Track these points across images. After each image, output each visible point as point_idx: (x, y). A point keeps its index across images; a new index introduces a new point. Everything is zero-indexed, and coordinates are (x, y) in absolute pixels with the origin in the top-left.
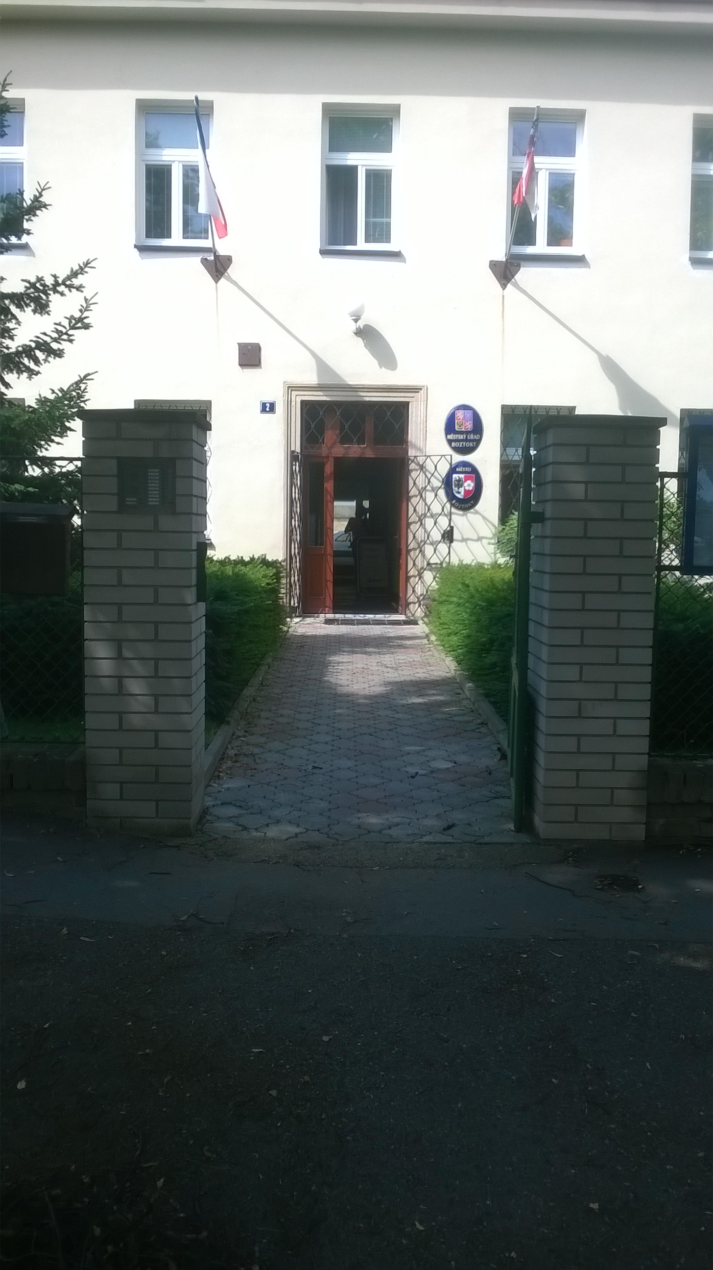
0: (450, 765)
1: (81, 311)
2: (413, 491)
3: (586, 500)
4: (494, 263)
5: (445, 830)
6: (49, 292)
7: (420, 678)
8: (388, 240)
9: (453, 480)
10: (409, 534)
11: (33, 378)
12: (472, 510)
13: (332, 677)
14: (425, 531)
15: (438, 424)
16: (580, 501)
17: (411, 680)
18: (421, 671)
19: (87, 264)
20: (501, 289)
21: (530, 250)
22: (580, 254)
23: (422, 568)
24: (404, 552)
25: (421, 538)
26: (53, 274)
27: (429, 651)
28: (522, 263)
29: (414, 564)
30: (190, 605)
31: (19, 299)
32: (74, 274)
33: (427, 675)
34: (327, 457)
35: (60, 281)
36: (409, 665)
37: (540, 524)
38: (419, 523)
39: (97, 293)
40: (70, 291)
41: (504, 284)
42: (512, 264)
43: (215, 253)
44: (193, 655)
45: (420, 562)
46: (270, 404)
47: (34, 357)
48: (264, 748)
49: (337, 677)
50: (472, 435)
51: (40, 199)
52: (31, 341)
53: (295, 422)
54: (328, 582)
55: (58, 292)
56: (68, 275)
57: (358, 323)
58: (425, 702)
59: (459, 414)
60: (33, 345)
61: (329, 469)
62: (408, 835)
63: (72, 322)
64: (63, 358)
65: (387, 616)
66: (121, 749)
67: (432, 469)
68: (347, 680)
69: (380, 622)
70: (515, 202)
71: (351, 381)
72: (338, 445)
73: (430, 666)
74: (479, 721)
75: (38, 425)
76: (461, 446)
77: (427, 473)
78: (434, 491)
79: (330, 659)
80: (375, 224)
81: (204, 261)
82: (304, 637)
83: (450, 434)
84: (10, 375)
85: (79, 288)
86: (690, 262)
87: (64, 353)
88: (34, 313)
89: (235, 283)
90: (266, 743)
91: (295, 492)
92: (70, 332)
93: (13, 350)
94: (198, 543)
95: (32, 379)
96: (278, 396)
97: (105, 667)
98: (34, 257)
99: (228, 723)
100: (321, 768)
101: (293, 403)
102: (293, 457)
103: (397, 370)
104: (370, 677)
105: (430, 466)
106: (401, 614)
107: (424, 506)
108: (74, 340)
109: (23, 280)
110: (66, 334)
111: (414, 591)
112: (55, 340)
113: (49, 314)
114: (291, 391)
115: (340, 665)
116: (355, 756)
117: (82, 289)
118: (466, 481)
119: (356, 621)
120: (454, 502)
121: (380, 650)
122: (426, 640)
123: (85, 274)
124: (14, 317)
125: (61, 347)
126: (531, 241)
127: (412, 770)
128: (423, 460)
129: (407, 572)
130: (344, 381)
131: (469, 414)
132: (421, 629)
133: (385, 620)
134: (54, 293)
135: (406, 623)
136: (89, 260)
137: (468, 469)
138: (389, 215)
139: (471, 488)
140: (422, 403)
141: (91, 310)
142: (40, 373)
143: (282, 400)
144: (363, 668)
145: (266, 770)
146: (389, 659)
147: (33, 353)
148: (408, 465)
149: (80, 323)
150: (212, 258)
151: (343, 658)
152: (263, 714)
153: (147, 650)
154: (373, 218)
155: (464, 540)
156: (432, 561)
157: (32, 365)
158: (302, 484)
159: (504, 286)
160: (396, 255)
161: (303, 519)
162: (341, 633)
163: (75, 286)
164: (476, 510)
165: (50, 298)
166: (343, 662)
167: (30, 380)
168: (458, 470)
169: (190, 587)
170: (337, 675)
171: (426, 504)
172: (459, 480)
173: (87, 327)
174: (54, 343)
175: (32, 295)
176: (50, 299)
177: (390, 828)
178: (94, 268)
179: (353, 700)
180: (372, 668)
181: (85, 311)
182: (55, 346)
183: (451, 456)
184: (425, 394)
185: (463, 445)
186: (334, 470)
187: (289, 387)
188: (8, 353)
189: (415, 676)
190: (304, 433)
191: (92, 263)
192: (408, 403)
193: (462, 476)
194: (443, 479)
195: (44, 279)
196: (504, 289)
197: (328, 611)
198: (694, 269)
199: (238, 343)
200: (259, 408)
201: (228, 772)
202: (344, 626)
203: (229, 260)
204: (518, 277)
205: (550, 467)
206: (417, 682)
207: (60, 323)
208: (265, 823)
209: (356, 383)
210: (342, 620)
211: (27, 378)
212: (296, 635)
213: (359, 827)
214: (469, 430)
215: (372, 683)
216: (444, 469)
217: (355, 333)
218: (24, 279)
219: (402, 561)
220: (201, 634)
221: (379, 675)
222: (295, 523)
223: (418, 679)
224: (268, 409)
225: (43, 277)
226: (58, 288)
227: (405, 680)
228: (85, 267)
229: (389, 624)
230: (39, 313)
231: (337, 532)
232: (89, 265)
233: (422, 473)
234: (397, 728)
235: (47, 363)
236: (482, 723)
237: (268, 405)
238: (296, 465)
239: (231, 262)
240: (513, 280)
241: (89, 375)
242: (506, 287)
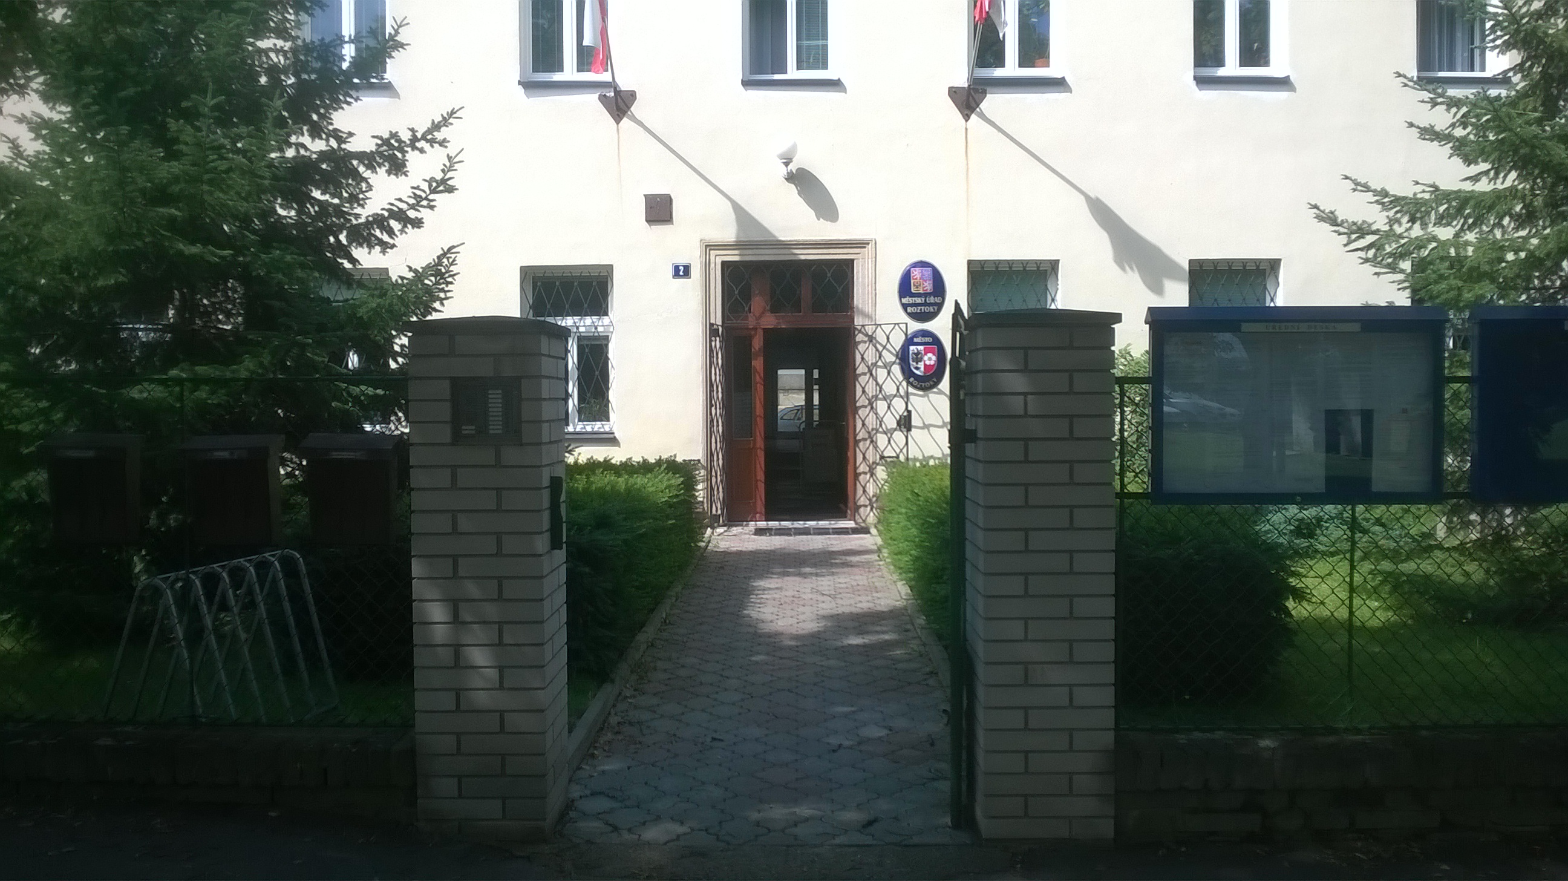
0: (883, 733)
1: (443, 171)
2: (861, 369)
3: (1026, 415)
4: (954, 90)
5: (864, 827)
6: (406, 149)
7: (863, 609)
8: (825, 66)
9: (911, 352)
10: (857, 421)
11: (388, 252)
12: (935, 390)
13: (753, 610)
14: (877, 418)
15: (890, 286)
16: (1020, 416)
17: (851, 613)
18: (864, 598)
19: (452, 114)
20: (964, 121)
21: (998, 73)
22: (1059, 76)
23: (874, 463)
24: (851, 444)
25: (873, 424)
26: (411, 127)
27: (879, 570)
28: (988, 89)
29: (864, 458)
30: (540, 555)
31: (370, 160)
32: (436, 127)
33: (871, 605)
34: (755, 329)
35: (419, 135)
36: (850, 590)
37: (973, 444)
38: (869, 407)
39: (463, 149)
40: (432, 146)
41: (967, 115)
42: (976, 91)
43: (615, 89)
44: (546, 616)
45: (870, 456)
46: (684, 266)
47: (388, 229)
48: (655, 712)
49: (759, 610)
50: (932, 298)
51: (396, 38)
52: (383, 209)
53: (715, 287)
54: (759, 482)
55: (417, 148)
56: (428, 128)
57: (790, 167)
58: (864, 643)
59: (915, 273)
60: (386, 214)
61: (757, 343)
62: (817, 835)
63: (432, 186)
64: (422, 228)
65: (832, 522)
66: (458, 735)
67: (884, 341)
68: (772, 613)
69: (823, 531)
70: (977, 19)
71: (783, 237)
72: (768, 314)
73: (877, 592)
74: (928, 669)
75: (390, 311)
76: (919, 311)
77: (878, 346)
78: (886, 368)
79: (754, 584)
80: (809, 47)
81: (603, 99)
82: (726, 553)
83: (905, 297)
84: (360, 249)
85: (443, 143)
86: (1195, 82)
87: (423, 223)
88: (389, 175)
89: (640, 124)
90: (658, 705)
91: (715, 374)
92: (431, 197)
93: (362, 220)
94: (551, 477)
95: (387, 254)
96: (693, 257)
97: (440, 633)
98: (399, 99)
99: (613, 681)
100: (722, 740)
101: (712, 265)
102: (712, 331)
103: (838, 222)
104: (801, 609)
105: (881, 337)
106: (850, 520)
107: (874, 386)
108: (435, 206)
109: (373, 137)
110: (426, 199)
111: (864, 491)
112: (412, 207)
113: (406, 176)
114: (710, 250)
115: (766, 592)
116: (767, 722)
117: (446, 144)
118: (925, 354)
119: (793, 530)
120: (911, 380)
121: (819, 571)
122: (876, 555)
123: (450, 127)
124: (365, 180)
125: (419, 215)
126: (1000, 62)
127: (834, 741)
128: (872, 329)
129: (856, 468)
130: (774, 236)
131: (928, 272)
132: (872, 540)
133: (828, 529)
134: (413, 150)
135: (855, 531)
136: (454, 109)
137: (929, 340)
138: (825, 37)
139: (932, 363)
140: (870, 260)
141: (456, 170)
142: (396, 247)
143: (699, 261)
144: (793, 597)
145: (654, 744)
146: (829, 583)
147: (386, 223)
148: (855, 336)
149: (442, 186)
150: (612, 94)
151: (770, 583)
152: (660, 664)
153: (491, 611)
154: (808, 40)
155: (926, 427)
156: (886, 454)
157: (385, 238)
158: (724, 363)
159: (967, 118)
160: (835, 85)
161: (727, 405)
162: (773, 548)
163: (437, 140)
164: (939, 389)
165: (408, 156)
166: (770, 589)
167: (384, 254)
168: (916, 340)
169: (541, 533)
170: (759, 607)
171: (877, 384)
172: (918, 353)
173: (451, 190)
174: (412, 211)
175: (386, 153)
176: (406, 158)
177: (796, 825)
178: (461, 118)
179: (775, 642)
180: (804, 596)
181: (448, 171)
182: (412, 214)
183: (906, 324)
184: (874, 249)
185: (921, 310)
186: (764, 344)
187: (706, 246)
188: (356, 225)
189: (856, 607)
190: (726, 302)
191: (458, 113)
192: (852, 261)
193: (921, 348)
194: (898, 353)
195: (399, 134)
196: (967, 121)
197: (759, 517)
198: (1200, 90)
199: (645, 195)
200: (670, 272)
201: (606, 748)
202: (778, 537)
203: (632, 95)
204: (984, 106)
205: (980, 377)
206: (857, 614)
207: (418, 186)
208: (642, 821)
209: (789, 239)
210: (776, 529)
211: (380, 252)
212: (716, 551)
213: (758, 824)
214: (928, 291)
215: (802, 617)
216: (898, 340)
217: (786, 179)
218: (375, 135)
219: (850, 454)
220: (559, 586)
221: (811, 606)
222: (717, 411)
223: (860, 611)
224: (681, 273)
225: (397, 132)
226: (417, 144)
227: (843, 613)
228: (449, 118)
229: (834, 533)
230: (394, 174)
231: (783, 407)
232: (454, 116)
233: (871, 345)
234: (823, 681)
235: (404, 235)
236: (932, 673)
237: (682, 268)
238: (716, 340)
239: (636, 99)
240: (978, 109)
241: (454, 247)
242: (969, 118)
